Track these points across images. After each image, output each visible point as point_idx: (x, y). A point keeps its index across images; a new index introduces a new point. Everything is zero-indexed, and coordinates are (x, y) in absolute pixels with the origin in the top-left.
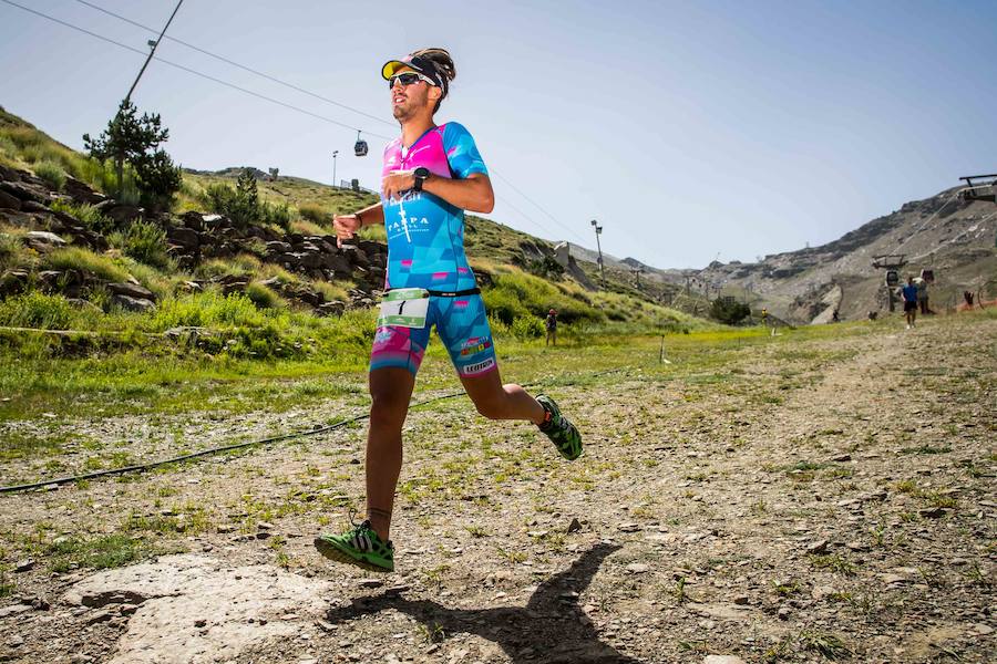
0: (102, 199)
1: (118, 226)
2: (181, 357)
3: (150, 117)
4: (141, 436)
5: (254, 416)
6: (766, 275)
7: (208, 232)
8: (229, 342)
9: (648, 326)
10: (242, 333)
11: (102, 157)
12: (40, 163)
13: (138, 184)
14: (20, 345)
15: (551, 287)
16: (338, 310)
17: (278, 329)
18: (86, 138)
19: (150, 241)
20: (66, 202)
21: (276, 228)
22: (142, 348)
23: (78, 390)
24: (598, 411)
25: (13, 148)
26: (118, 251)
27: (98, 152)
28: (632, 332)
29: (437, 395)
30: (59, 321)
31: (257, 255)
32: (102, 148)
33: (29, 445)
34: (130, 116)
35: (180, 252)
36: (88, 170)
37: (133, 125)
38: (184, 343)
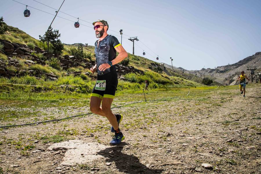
0: (44, 52)
1: (48, 59)
2: (64, 92)
3: (56, 31)
4: (56, 112)
5: (84, 107)
6: (217, 72)
7: (71, 60)
8: (76, 89)
9: (185, 85)
10: (79, 86)
11: (44, 41)
12: (28, 43)
13: (53, 48)
14: (24, 89)
15: (159, 75)
17: (88, 85)
18: (40, 36)
19: (55, 63)
20: (35, 53)
21: (88, 59)
22: (54, 90)
23: (39, 100)
24: (173, 108)
25: (22, 39)
26: (48, 65)
28: (181, 87)
29: (130, 103)
30: (34, 83)
31: (83, 66)
32: (44, 39)
33: (29, 114)
34: (51, 30)
35: (63, 65)
36: (40, 44)
37: (52, 33)
38: (65, 89)
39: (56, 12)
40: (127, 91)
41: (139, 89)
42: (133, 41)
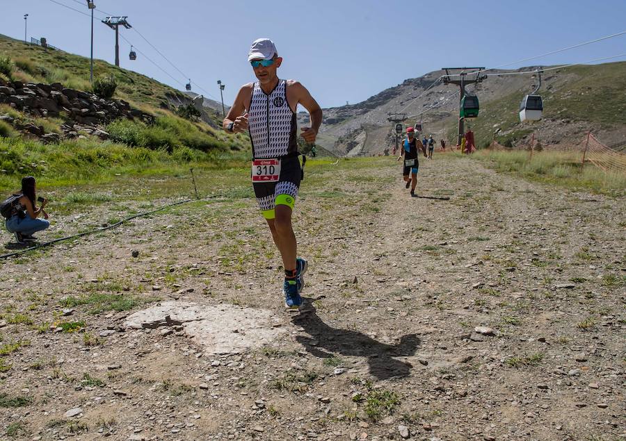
15: (193, 126)
16: (54, 139)
17: (18, 153)
21: (3, 76)
40: (123, 169)
41: (150, 163)
42: (115, 26)
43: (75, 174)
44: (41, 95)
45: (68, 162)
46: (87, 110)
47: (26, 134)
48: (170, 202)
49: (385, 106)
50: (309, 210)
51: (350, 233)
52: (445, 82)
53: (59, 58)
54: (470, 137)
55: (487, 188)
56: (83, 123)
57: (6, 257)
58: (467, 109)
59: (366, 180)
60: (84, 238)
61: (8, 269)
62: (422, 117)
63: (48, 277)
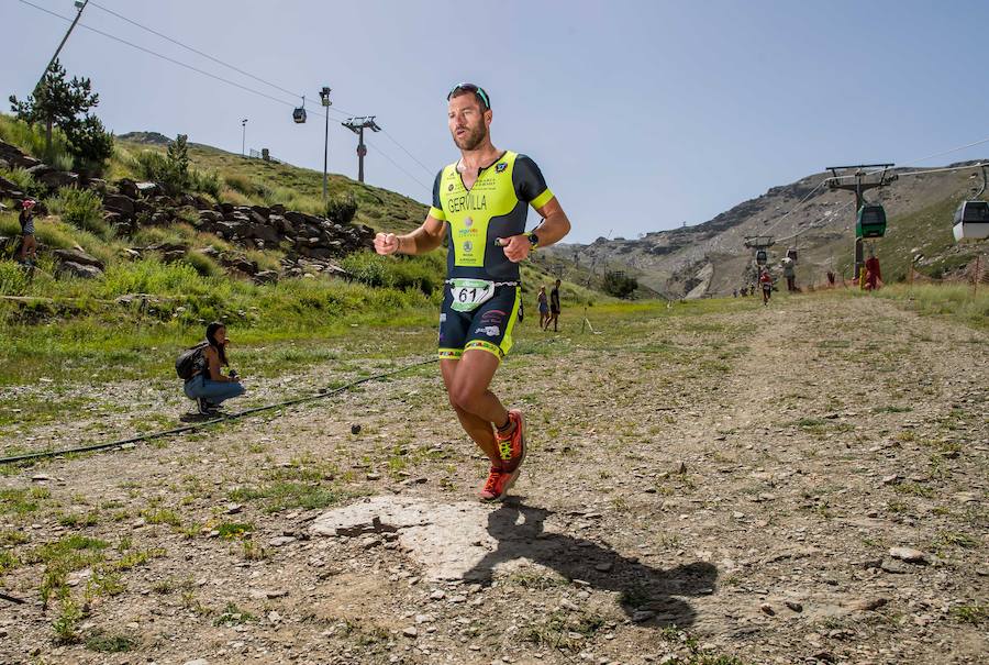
0: (34, 164)
1: (52, 191)
3: (79, 80)
7: (142, 199)
8: (179, 309)
10: (188, 301)
11: (30, 122)
13: (70, 149)
16: (272, 279)
17: (222, 297)
18: (12, 99)
19: (86, 208)
20: (1, 165)
21: (207, 196)
22: (97, 314)
23: (62, 356)
26: (57, 217)
27: (26, 115)
30: (14, 287)
31: (191, 223)
32: (30, 110)
35: (117, 219)
36: (17, 133)
37: (63, 88)
38: (136, 310)
39: (78, 4)
40: (362, 318)
41: (400, 310)
42: (359, 130)
43: (295, 325)
44: (256, 221)
45: (288, 309)
46: (316, 239)
47: (233, 272)
48: (420, 360)
49: (740, 226)
50: (622, 369)
51: (683, 402)
52: (831, 187)
53: (285, 174)
54: (873, 265)
55: (904, 337)
56: (310, 257)
57: (178, 432)
58: (868, 225)
59: (712, 329)
60: (291, 408)
61: (175, 449)
62: (797, 240)
63: (225, 460)
